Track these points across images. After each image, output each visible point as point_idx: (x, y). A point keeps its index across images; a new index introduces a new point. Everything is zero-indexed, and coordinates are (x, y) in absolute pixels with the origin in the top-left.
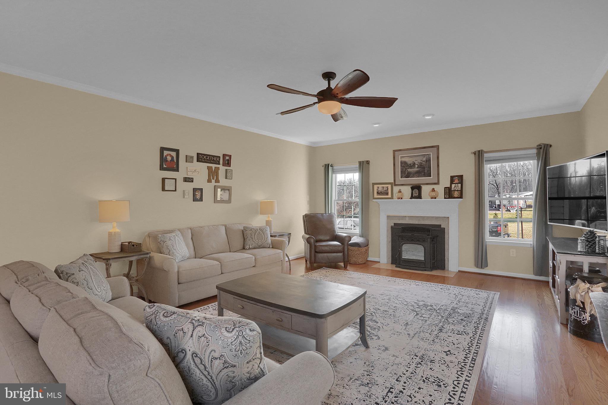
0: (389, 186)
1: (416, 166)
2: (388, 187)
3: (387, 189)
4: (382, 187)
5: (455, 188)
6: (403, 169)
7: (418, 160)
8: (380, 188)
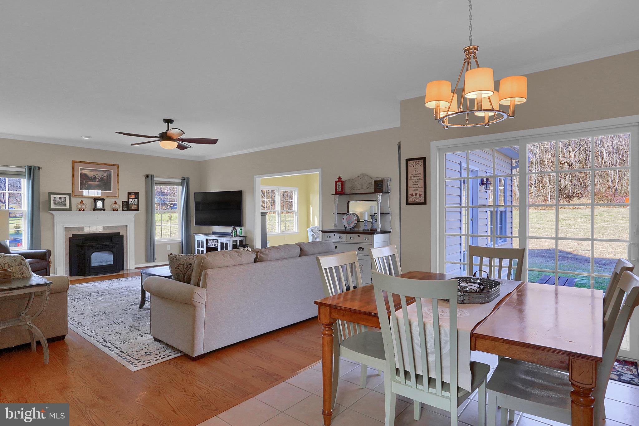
0: (67, 197)
1: (97, 180)
2: (65, 198)
3: (64, 199)
4: (59, 197)
5: (132, 202)
6: (83, 181)
7: (99, 175)
8: (57, 198)
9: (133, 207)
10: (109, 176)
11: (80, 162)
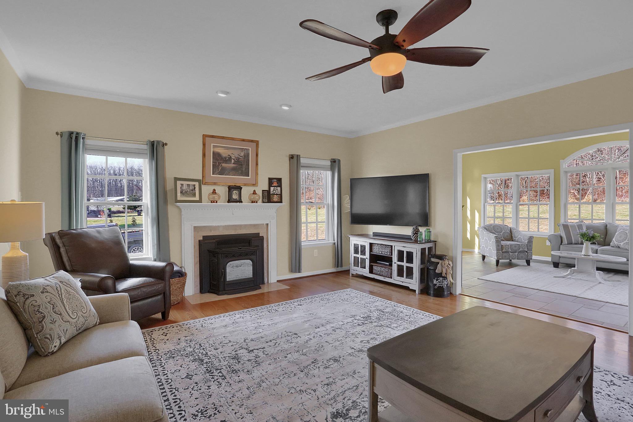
0: (197, 184)
1: (233, 161)
2: (194, 185)
3: (193, 188)
4: (187, 185)
5: (274, 191)
6: (215, 163)
7: (235, 154)
8: (184, 185)
9: (276, 198)
10: (247, 156)
11: (213, 137)
